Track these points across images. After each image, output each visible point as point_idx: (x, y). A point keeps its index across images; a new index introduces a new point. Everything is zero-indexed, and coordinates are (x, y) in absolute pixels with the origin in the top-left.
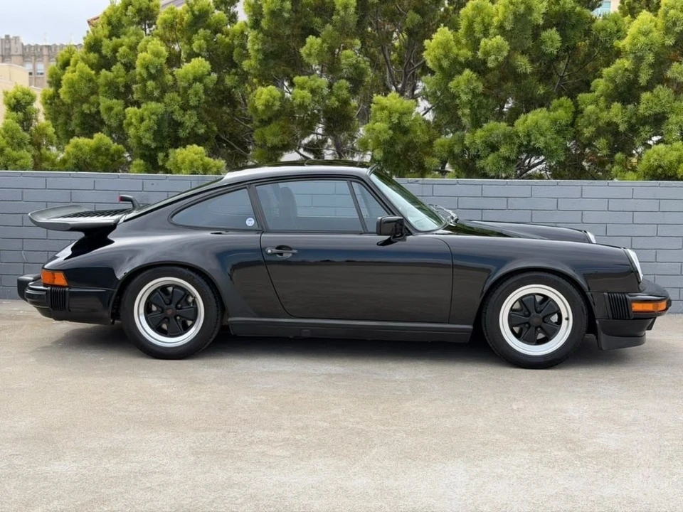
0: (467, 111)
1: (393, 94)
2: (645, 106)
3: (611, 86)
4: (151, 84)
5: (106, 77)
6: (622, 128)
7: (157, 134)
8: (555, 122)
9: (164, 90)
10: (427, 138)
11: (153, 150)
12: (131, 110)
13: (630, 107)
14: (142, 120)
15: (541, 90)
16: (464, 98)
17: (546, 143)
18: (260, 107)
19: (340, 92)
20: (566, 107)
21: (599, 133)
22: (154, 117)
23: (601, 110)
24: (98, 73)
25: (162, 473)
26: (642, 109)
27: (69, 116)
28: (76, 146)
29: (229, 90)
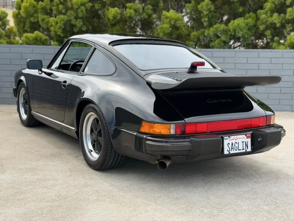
0: (206, 19)
1: (172, 11)
2: (289, 14)
3: (273, 6)
4: (61, 6)
5: (41, 5)
6: (278, 25)
7: (64, 30)
8: (247, 24)
9: (67, 9)
10: (187, 32)
11: (62, 37)
12: (52, 19)
13: (282, 15)
14: (57, 23)
15: (241, 10)
16: (205, 13)
17: (243, 34)
18: (111, 18)
19: (148, 11)
20: (252, 18)
21: (267, 28)
22: (62, 22)
23: (268, 17)
24: (38, 3)
25: (53, 180)
26: (288, 16)
27: (25, 23)
28: (26, 37)
29: (97, 11)
